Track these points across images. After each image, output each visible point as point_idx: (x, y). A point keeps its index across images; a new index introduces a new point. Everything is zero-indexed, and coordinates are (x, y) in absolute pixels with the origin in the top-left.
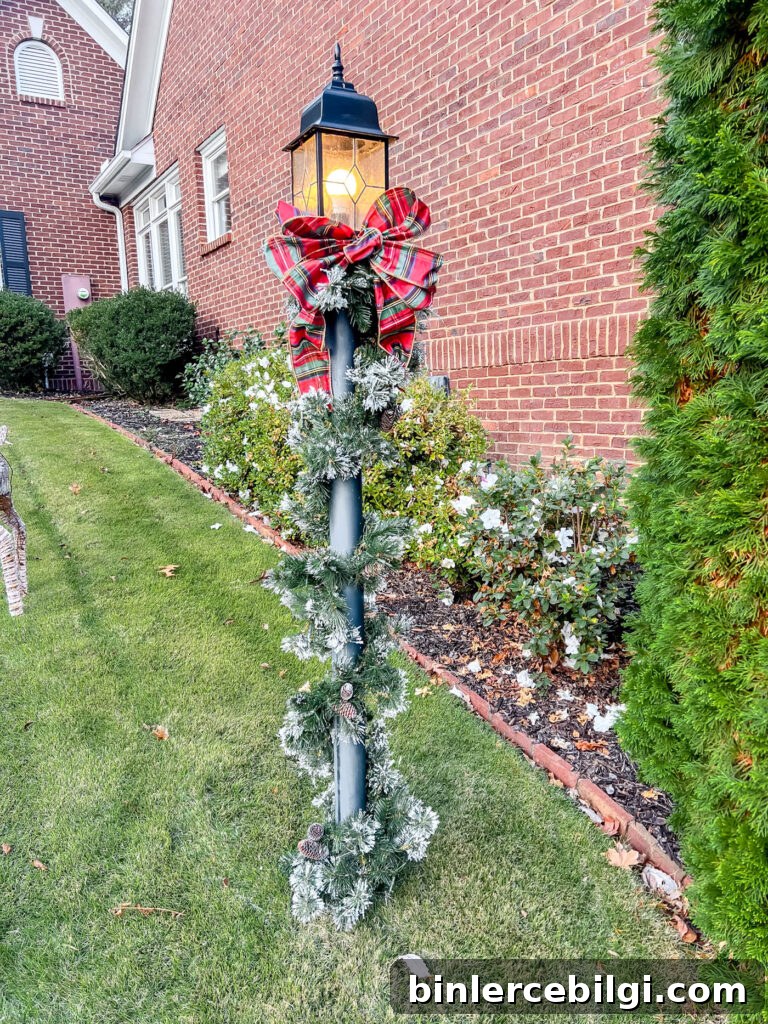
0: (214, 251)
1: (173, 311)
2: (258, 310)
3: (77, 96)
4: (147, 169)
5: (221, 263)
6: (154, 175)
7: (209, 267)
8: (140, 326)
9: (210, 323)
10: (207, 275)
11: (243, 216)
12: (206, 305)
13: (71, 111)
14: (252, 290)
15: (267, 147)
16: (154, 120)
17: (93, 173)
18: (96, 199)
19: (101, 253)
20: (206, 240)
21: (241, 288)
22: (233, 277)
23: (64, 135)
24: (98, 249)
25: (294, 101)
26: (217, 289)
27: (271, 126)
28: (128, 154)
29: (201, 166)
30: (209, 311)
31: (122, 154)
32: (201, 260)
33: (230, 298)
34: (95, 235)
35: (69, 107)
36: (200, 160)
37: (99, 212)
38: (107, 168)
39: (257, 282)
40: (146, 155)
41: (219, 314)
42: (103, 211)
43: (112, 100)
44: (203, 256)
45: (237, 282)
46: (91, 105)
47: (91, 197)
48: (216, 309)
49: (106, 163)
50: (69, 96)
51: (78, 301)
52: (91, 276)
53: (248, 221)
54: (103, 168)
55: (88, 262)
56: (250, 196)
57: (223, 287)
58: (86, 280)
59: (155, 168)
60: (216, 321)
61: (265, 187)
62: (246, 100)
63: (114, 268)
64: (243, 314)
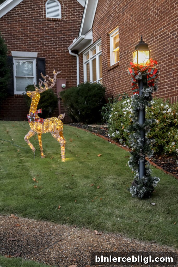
0: (112, 69)
1: (98, 90)
2: (127, 88)
3: (66, 16)
4: (90, 41)
5: (115, 73)
6: (92, 43)
7: (111, 74)
8: (86, 95)
9: (110, 94)
10: (110, 77)
11: (123, 56)
12: (109, 88)
13: (64, 22)
14: (126, 82)
15: (133, 33)
16: (93, 24)
17: (69, 43)
18: (70, 51)
19: (71, 71)
20: (110, 65)
21: (122, 81)
22: (119, 77)
23: (61, 30)
24: (70, 69)
25: (142, 18)
26: (113, 82)
27: (134, 27)
28: (83, 36)
29: (109, 39)
30: (110, 90)
31: (81, 36)
32: (108, 72)
33: (118, 85)
34: (69, 64)
35: (63, 20)
36: (109, 37)
37: (71, 56)
38: (75, 41)
39: (128, 79)
40: (89, 36)
41: (113, 91)
42: (72, 56)
43: (77, 17)
44: (109, 71)
45: (120, 79)
46: (70, 19)
47: (68, 51)
48: (112, 89)
49: (75, 40)
50: (63, 17)
51: (61, 88)
52: (66, 79)
53: (125, 58)
54: (74, 41)
55: (66, 74)
56: (126, 50)
57: (115, 81)
58: (65, 81)
59: (92, 40)
60: (112, 93)
61: (132, 47)
62: (126, 18)
63: (75, 76)
64: (122, 90)
